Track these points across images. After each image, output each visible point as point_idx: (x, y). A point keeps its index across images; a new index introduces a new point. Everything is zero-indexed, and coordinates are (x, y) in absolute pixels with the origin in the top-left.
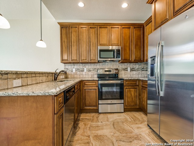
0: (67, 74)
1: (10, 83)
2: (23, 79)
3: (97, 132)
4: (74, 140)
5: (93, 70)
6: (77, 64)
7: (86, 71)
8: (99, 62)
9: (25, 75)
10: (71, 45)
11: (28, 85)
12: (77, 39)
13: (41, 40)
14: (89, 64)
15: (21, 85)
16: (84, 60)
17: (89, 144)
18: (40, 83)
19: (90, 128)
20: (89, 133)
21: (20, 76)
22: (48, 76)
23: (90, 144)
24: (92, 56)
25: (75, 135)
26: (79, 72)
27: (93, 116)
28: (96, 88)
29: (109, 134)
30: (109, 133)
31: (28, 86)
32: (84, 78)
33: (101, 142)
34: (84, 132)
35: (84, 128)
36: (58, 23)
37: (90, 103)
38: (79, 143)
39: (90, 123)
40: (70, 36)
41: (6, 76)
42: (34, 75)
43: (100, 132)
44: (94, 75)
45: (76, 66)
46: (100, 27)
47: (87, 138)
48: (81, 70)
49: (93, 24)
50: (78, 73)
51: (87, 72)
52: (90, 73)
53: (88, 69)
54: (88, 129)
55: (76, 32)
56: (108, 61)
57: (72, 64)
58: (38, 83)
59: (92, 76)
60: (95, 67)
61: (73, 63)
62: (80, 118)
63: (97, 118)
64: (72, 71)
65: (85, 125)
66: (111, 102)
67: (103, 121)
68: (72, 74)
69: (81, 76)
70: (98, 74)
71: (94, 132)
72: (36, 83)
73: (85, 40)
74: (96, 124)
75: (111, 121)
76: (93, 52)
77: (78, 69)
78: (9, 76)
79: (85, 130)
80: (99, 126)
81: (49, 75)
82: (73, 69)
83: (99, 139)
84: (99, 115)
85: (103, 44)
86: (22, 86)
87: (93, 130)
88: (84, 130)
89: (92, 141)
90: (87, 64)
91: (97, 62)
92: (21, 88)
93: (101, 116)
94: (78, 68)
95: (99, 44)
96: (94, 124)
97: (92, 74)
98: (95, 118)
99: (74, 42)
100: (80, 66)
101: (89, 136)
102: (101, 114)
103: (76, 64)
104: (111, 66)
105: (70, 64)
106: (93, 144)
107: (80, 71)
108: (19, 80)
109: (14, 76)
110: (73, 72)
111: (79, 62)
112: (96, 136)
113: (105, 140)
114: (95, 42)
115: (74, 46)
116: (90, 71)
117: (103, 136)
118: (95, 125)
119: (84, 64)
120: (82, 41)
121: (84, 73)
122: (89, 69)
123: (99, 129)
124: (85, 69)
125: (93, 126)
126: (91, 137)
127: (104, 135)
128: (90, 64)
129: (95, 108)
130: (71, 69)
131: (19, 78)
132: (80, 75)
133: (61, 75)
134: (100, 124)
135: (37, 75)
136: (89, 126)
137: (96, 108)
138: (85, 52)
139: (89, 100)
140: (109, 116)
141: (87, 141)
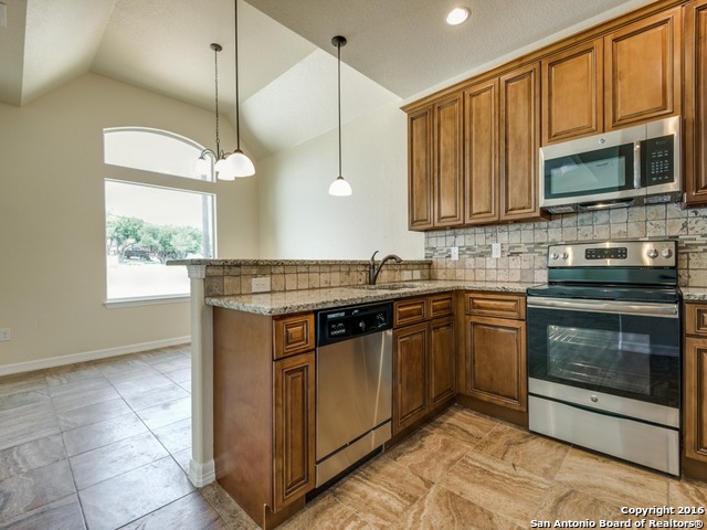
0: (435, 265)
1: (244, 282)
2: (274, 277)
3: (467, 486)
4: (382, 470)
5: (531, 251)
6: (466, 231)
7: (499, 256)
8: (547, 214)
9: (281, 269)
10: (436, 167)
11: (285, 291)
12: (455, 142)
13: (340, 177)
14: (512, 227)
15: (269, 290)
16: (480, 213)
17: (414, 502)
18: (320, 288)
19: (453, 462)
20: (438, 473)
21: (267, 270)
22: (348, 273)
23: (416, 506)
24: (514, 192)
25: (395, 459)
26: (472, 260)
27: (497, 435)
28: (515, 324)
29: (510, 519)
30: (513, 515)
31: (287, 293)
32: (491, 281)
33: (453, 521)
34: (426, 464)
35: (433, 455)
36: (402, 108)
37: (492, 379)
38: (390, 485)
39: (468, 450)
40: (436, 138)
41: (238, 269)
42: (304, 269)
43: (476, 494)
44: (532, 269)
45: (463, 239)
46: (553, 60)
47: (422, 484)
48: (478, 251)
49: (518, 64)
50: (470, 261)
51: (504, 260)
52: (515, 263)
53: (506, 248)
54: (445, 461)
55: (453, 118)
56: (600, 206)
57: (448, 232)
58: (314, 288)
59: (522, 277)
60: (540, 236)
61: (452, 228)
62: (445, 419)
63: (509, 444)
64: (450, 256)
65: (446, 446)
66: (596, 400)
67: (522, 466)
68: (448, 266)
69: (481, 275)
70: (550, 268)
71: (456, 480)
72: (309, 289)
73: (485, 137)
74: (487, 461)
75: (562, 479)
76: (520, 177)
77: (469, 249)
78: (243, 270)
79: (433, 461)
80: (492, 475)
81: (353, 269)
82: (452, 248)
83: (456, 511)
84: (527, 437)
85: (568, 132)
86: (272, 292)
87: (457, 474)
88: (428, 459)
89: (426, 502)
90: (503, 227)
91: (538, 214)
92: (269, 295)
93: (536, 446)
94: (468, 244)
95: (545, 138)
96: (479, 459)
97: (526, 266)
98: (500, 442)
99: (446, 157)
100: (477, 238)
101: (429, 484)
102: (542, 439)
103: (462, 231)
104: (632, 226)
105: (442, 233)
106: (422, 510)
107: (474, 256)
108: (263, 278)
109: (254, 271)
110: (453, 259)
111: (461, 222)
112: (452, 494)
113: (472, 525)
114: (526, 133)
115: (446, 170)
116: (518, 254)
117: (478, 511)
118: (477, 464)
119: (489, 229)
120: (476, 141)
121: (490, 263)
122: (510, 248)
123: (484, 484)
124: (496, 248)
125: (470, 462)
126: (432, 490)
127: (482, 510)
128: (517, 226)
129: (514, 404)
130: (445, 251)
131: (264, 275)
132: (474, 270)
133: (407, 270)
134: (501, 467)
135: (311, 269)
136: (454, 456)
137: (518, 409)
138: (485, 182)
139: (489, 368)
140: (574, 460)
141: (413, 493)
